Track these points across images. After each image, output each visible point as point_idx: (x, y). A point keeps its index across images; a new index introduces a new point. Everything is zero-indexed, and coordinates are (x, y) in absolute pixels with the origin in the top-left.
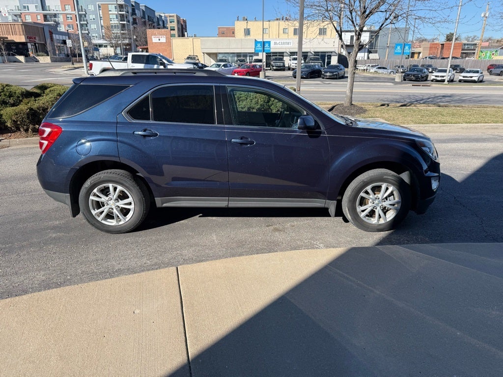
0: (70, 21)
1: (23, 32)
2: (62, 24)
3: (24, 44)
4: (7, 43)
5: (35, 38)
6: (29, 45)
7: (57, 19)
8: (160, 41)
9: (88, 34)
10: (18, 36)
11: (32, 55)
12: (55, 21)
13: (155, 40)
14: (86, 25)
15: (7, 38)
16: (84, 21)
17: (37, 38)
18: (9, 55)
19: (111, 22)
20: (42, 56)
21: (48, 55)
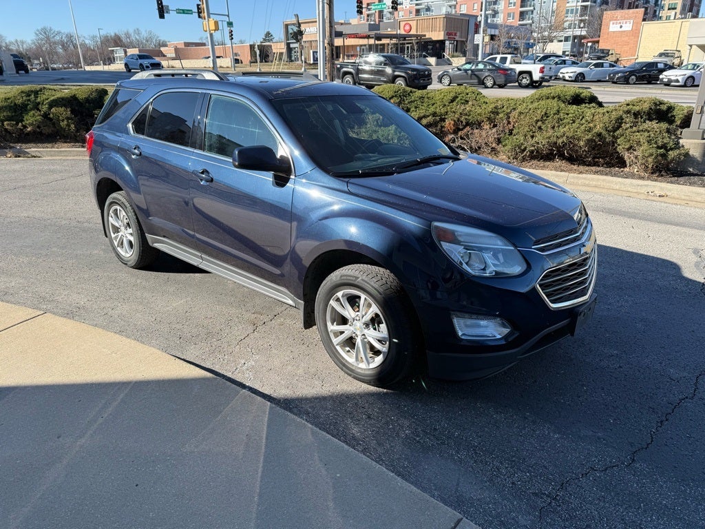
0: (513, 7)
1: (443, 27)
2: (502, 12)
3: (442, 43)
4: (425, 42)
5: (455, 35)
6: (447, 43)
7: (496, 7)
8: (623, 29)
9: (531, 25)
10: (437, 33)
11: (447, 56)
12: (494, 10)
13: (614, 27)
14: (532, 11)
15: (425, 36)
16: (530, 6)
17: (458, 34)
18: (420, 56)
19: (568, 5)
20: (458, 57)
21: (465, 56)
